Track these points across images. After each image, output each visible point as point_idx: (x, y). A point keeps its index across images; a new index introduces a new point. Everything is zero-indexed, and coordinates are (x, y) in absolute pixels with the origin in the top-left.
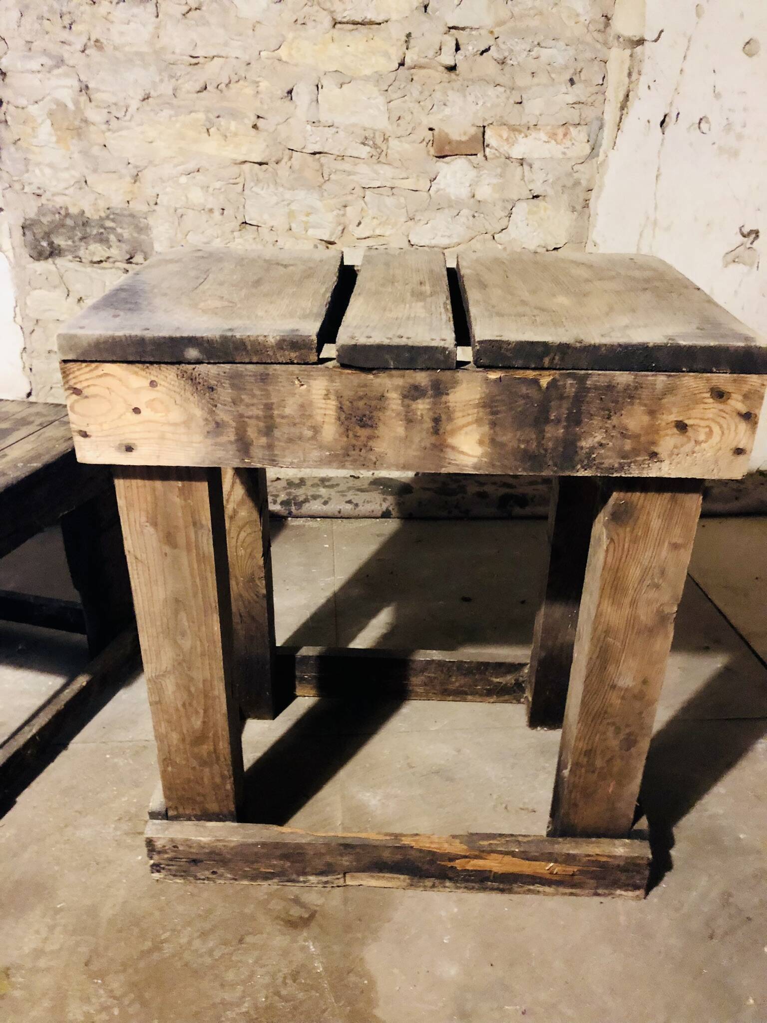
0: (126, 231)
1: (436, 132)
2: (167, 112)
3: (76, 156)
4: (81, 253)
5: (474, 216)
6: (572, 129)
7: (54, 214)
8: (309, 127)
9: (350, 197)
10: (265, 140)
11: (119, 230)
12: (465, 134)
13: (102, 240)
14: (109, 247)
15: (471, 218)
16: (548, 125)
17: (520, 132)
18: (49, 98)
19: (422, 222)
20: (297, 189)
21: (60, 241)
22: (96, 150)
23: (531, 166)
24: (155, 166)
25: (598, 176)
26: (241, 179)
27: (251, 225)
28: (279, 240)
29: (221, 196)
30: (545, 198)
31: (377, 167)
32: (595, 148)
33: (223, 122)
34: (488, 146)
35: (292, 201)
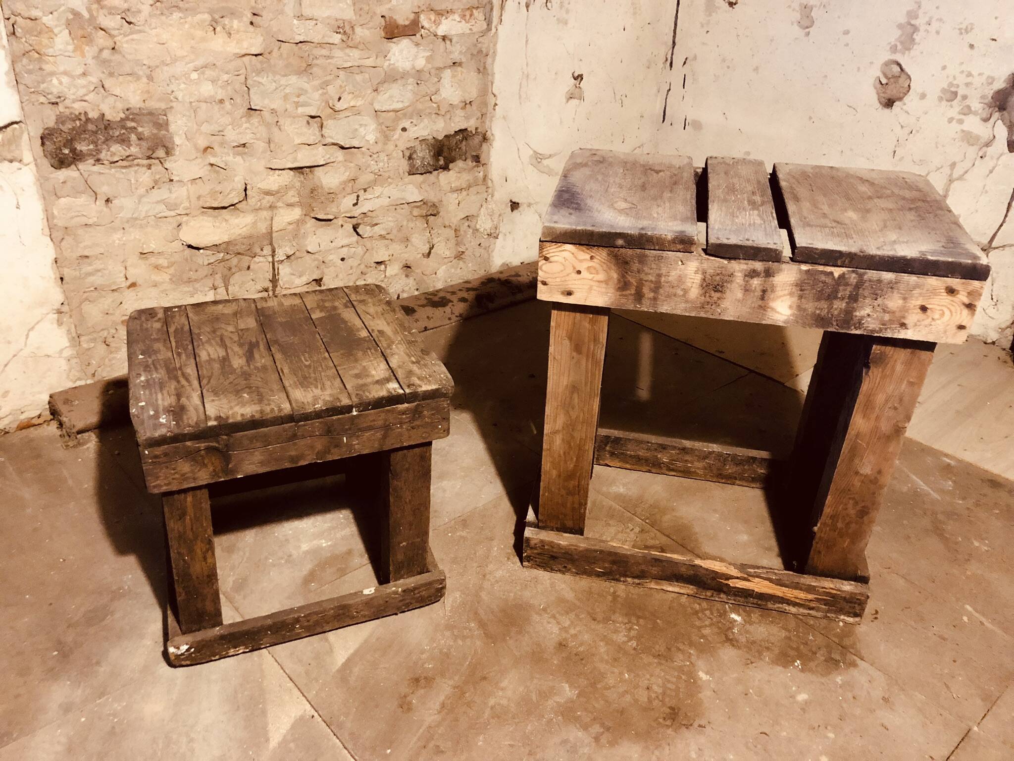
0: (146, 129)
1: (387, 19)
2: (176, 15)
3: (90, 61)
4: (102, 156)
5: (418, 84)
6: (474, 11)
7: (74, 121)
8: (295, 22)
10: (262, 35)
11: (140, 129)
12: (407, 19)
13: (124, 141)
14: (130, 146)
15: (416, 85)
16: (458, 9)
17: (442, 15)
18: (63, 8)
19: (382, 93)
20: (289, 75)
21: (82, 147)
22: (106, 54)
23: (451, 41)
24: (167, 65)
25: (491, 45)
26: (243, 71)
27: (256, 110)
28: (279, 120)
29: (229, 88)
30: (460, 64)
31: (348, 51)
32: (489, 24)
33: (226, 21)
34: (422, 27)
35: (287, 86)
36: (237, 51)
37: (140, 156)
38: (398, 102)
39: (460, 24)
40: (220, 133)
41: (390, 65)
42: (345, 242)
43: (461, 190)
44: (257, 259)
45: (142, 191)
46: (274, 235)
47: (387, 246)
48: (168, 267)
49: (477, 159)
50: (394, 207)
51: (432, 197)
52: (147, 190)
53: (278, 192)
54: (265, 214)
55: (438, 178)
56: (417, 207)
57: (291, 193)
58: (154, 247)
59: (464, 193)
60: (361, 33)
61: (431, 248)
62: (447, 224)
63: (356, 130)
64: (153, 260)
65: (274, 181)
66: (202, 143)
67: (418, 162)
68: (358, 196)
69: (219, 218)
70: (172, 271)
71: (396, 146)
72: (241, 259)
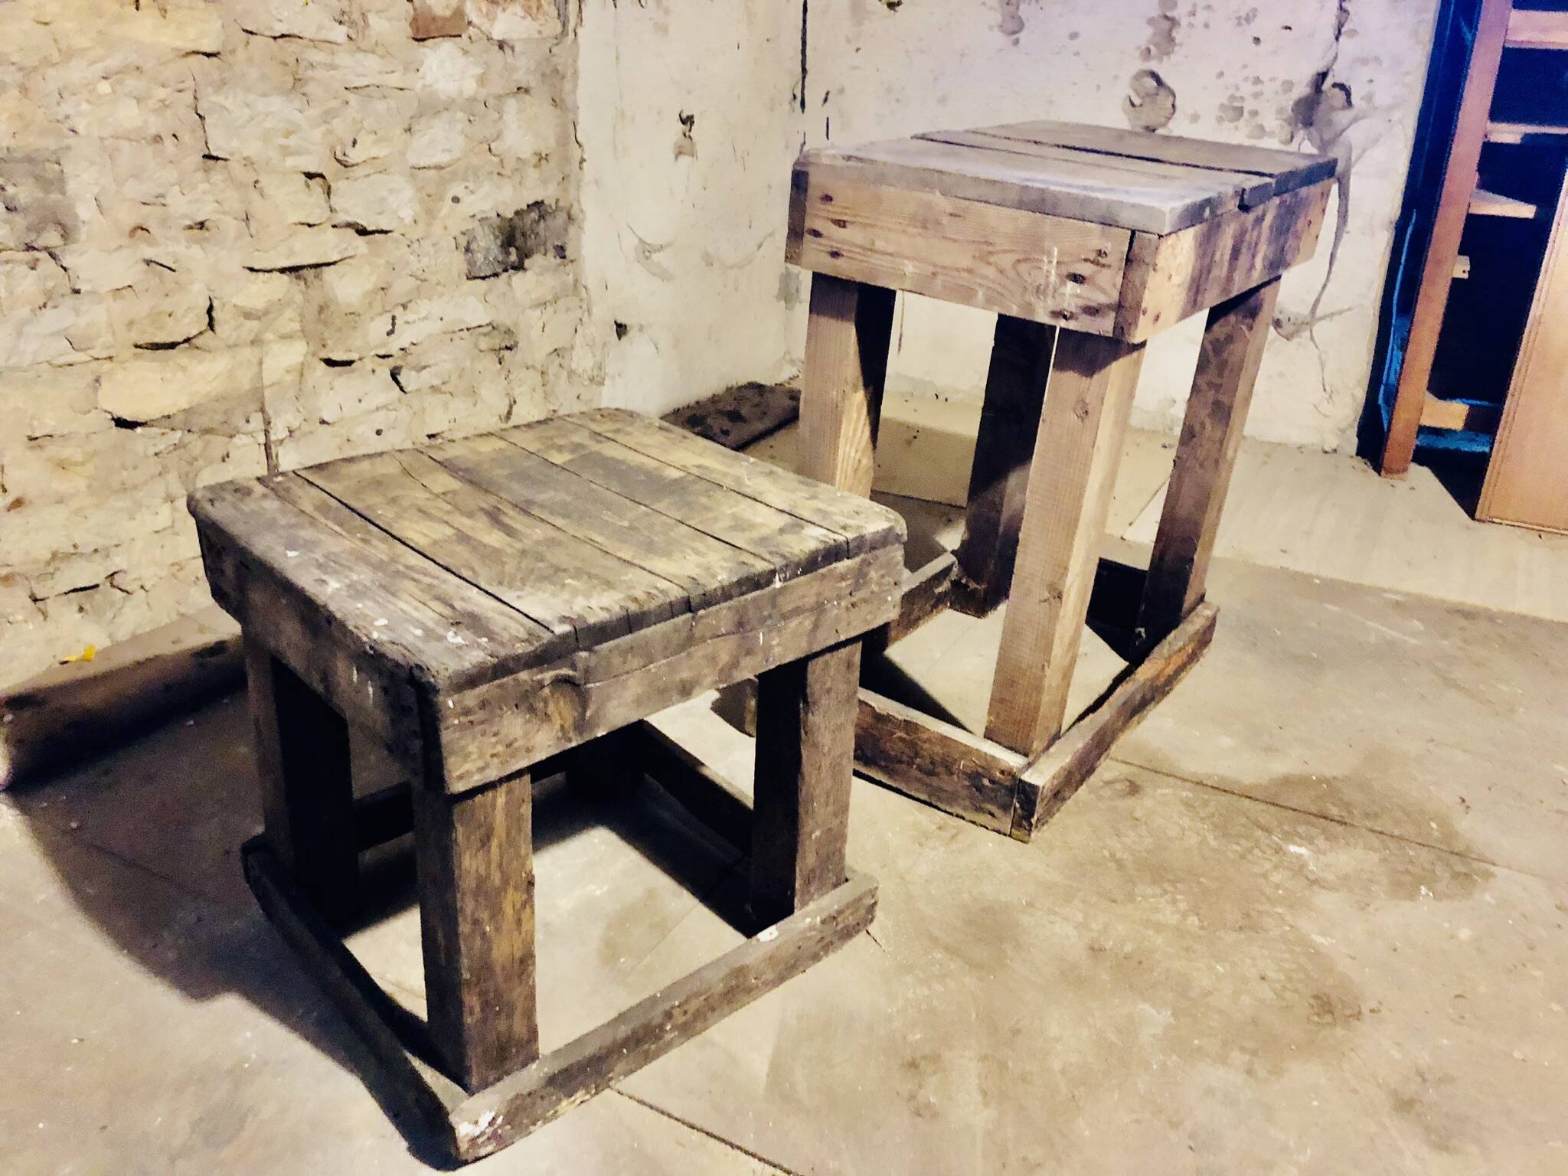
0: (22, 189)
1: (417, 4)
5: (469, 121)
6: (543, 1)
10: (220, 18)
12: (447, 7)
15: (467, 123)
19: (419, 135)
20: (269, 94)
23: (513, 48)
24: (54, 65)
25: (570, 60)
26: (190, 83)
27: (217, 159)
28: (260, 179)
29: (169, 113)
30: (527, 91)
31: (360, 56)
32: (565, 25)
34: (470, 23)
35: (267, 115)
36: (179, 44)
37: (12, 245)
38: (443, 151)
39: (524, 22)
40: (159, 200)
41: (425, 86)
42: (381, 399)
43: (545, 304)
44: (236, 440)
45: (24, 312)
46: (267, 393)
47: (446, 405)
48: (83, 464)
49: (561, 251)
50: (449, 336)
51: (504, 317)
52: (33, 311)
53: (266, 313)
54: (248, 353)
55: (509, 284)
56: (485, 335)
57: (289, 313)
58: (53, 423)
59: (550, 310)
60: (378, 25)
61: (511, 407)
62: (530, 363)
63: (383, 199)
64: (52, 450)
65: (258, 293)
66: (128, 217)
67: (479, 257)
68: (394, 318)
69: (171, 363)
70: (90, 468)
71: (446, 228)
72: (209, 442)
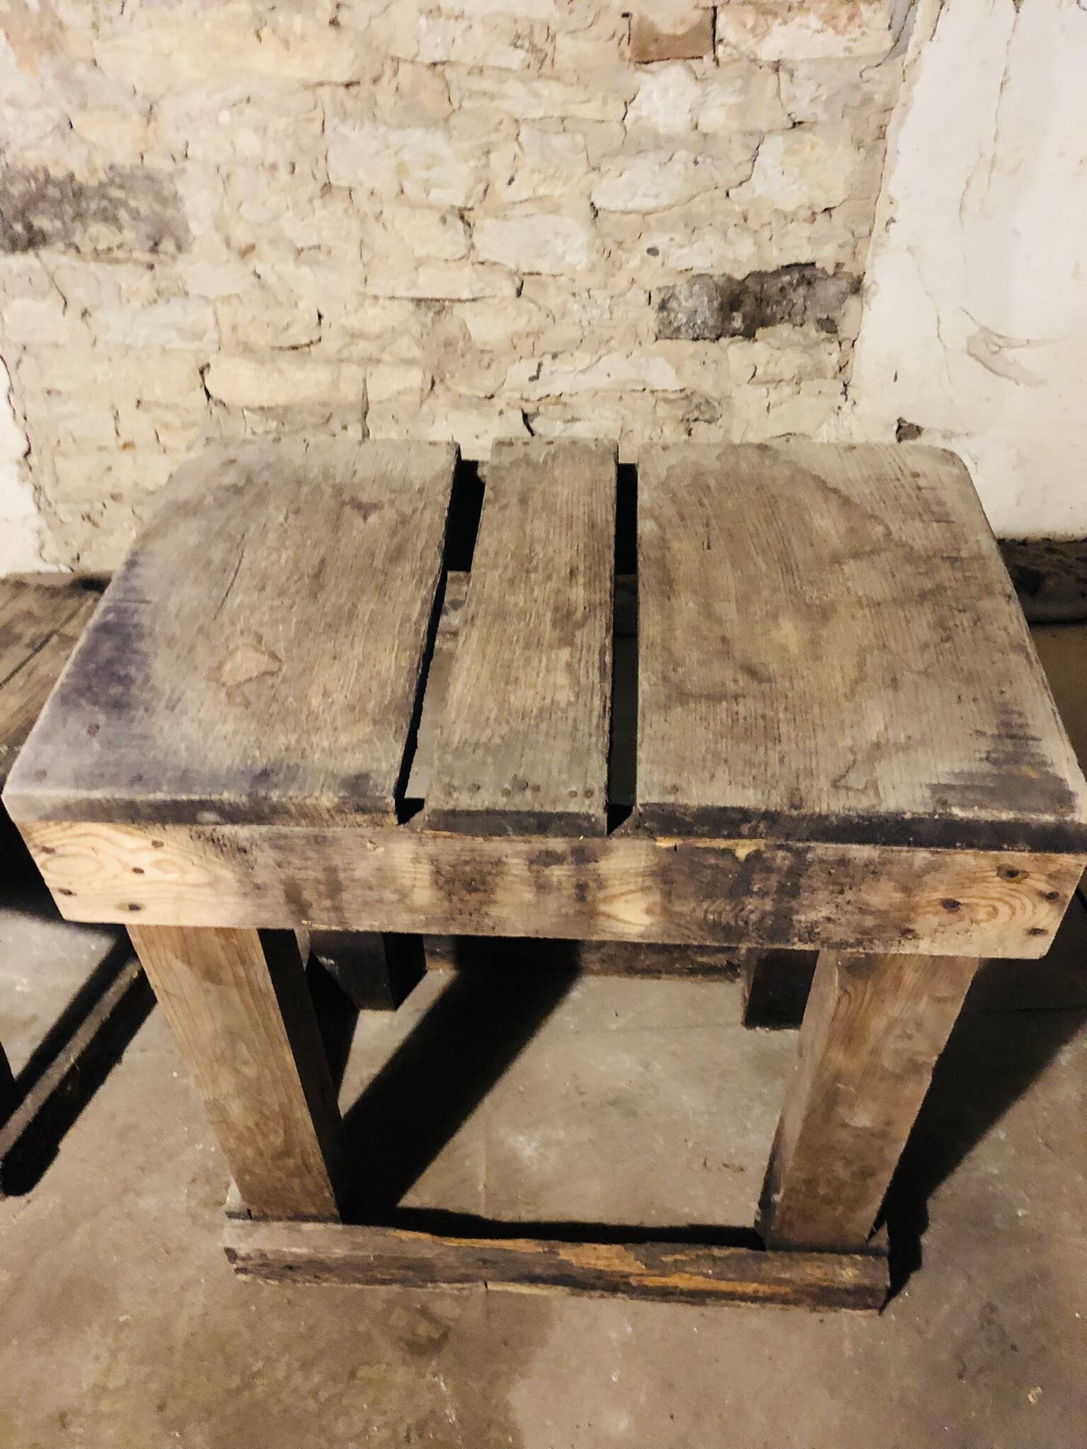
0: (142, 202)
1: (635, 20)
3: (50, 83)
4: (77, 239)
5: (696, 163)
7: (27, 180)
8: (423, 21)
9: (494, 137)
10: (352, 45)
11: (132, 202)
12: (682, 22)
13: (109, 218)
14: (120, 229)
15: (692, 165)
17: (775, 15)
19: (613, 174)
20: (409, 126)
21: (42, 222)
22: (81, 71)
23: (793, 73)
24: (179, 94)
25: (900, 87)
26: (319, 113)
28: (385, 211)
29: (288, 144)
30: (812, 126)
31: (538, 85)
32: (899, 41)
33: (280, 17)
34: (722, 42)
35: (403, 147)
36: (304, 76)
37: (138, 247)
38: (645, 195)
39: (821, 37)
41: (638, 119)
43: (780, 381)
45: (136, 304)
46: (371, 407)
49: (829, 326)
50: (617, 394)
51: (707, 385)
52: (143, 305)
53: (380, 336)
56: (671, 401)
57: (403, 341)
58: (161, 395)
59: (787, 390)
60: (567, 49)
63: (547, 242)
64: (158, 414)
65: (374, 318)
66: (240, 238)
67: (681, 318)
68: (540, 365)
71: (634, 281)
